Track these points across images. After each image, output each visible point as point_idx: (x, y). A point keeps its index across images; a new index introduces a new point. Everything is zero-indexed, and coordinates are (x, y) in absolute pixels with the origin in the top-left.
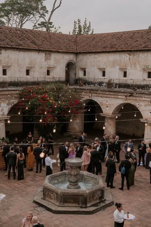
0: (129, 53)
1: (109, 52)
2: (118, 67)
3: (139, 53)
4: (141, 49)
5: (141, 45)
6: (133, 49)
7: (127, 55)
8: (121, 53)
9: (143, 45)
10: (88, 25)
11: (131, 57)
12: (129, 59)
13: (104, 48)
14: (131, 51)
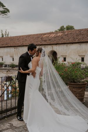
0: (14, 47)
1: (4, 47)
2: (9, 56)
3: (19, 47)
4: (21, 45)
5: (21, 43)
6: (16, 45)
7: (13, 48)
8: (10, 48)
9: (22, 43)
10: (7, 33)
11: (15, 49)
12: (15, 51)
13: (2, 45)
14: (15, 46)
